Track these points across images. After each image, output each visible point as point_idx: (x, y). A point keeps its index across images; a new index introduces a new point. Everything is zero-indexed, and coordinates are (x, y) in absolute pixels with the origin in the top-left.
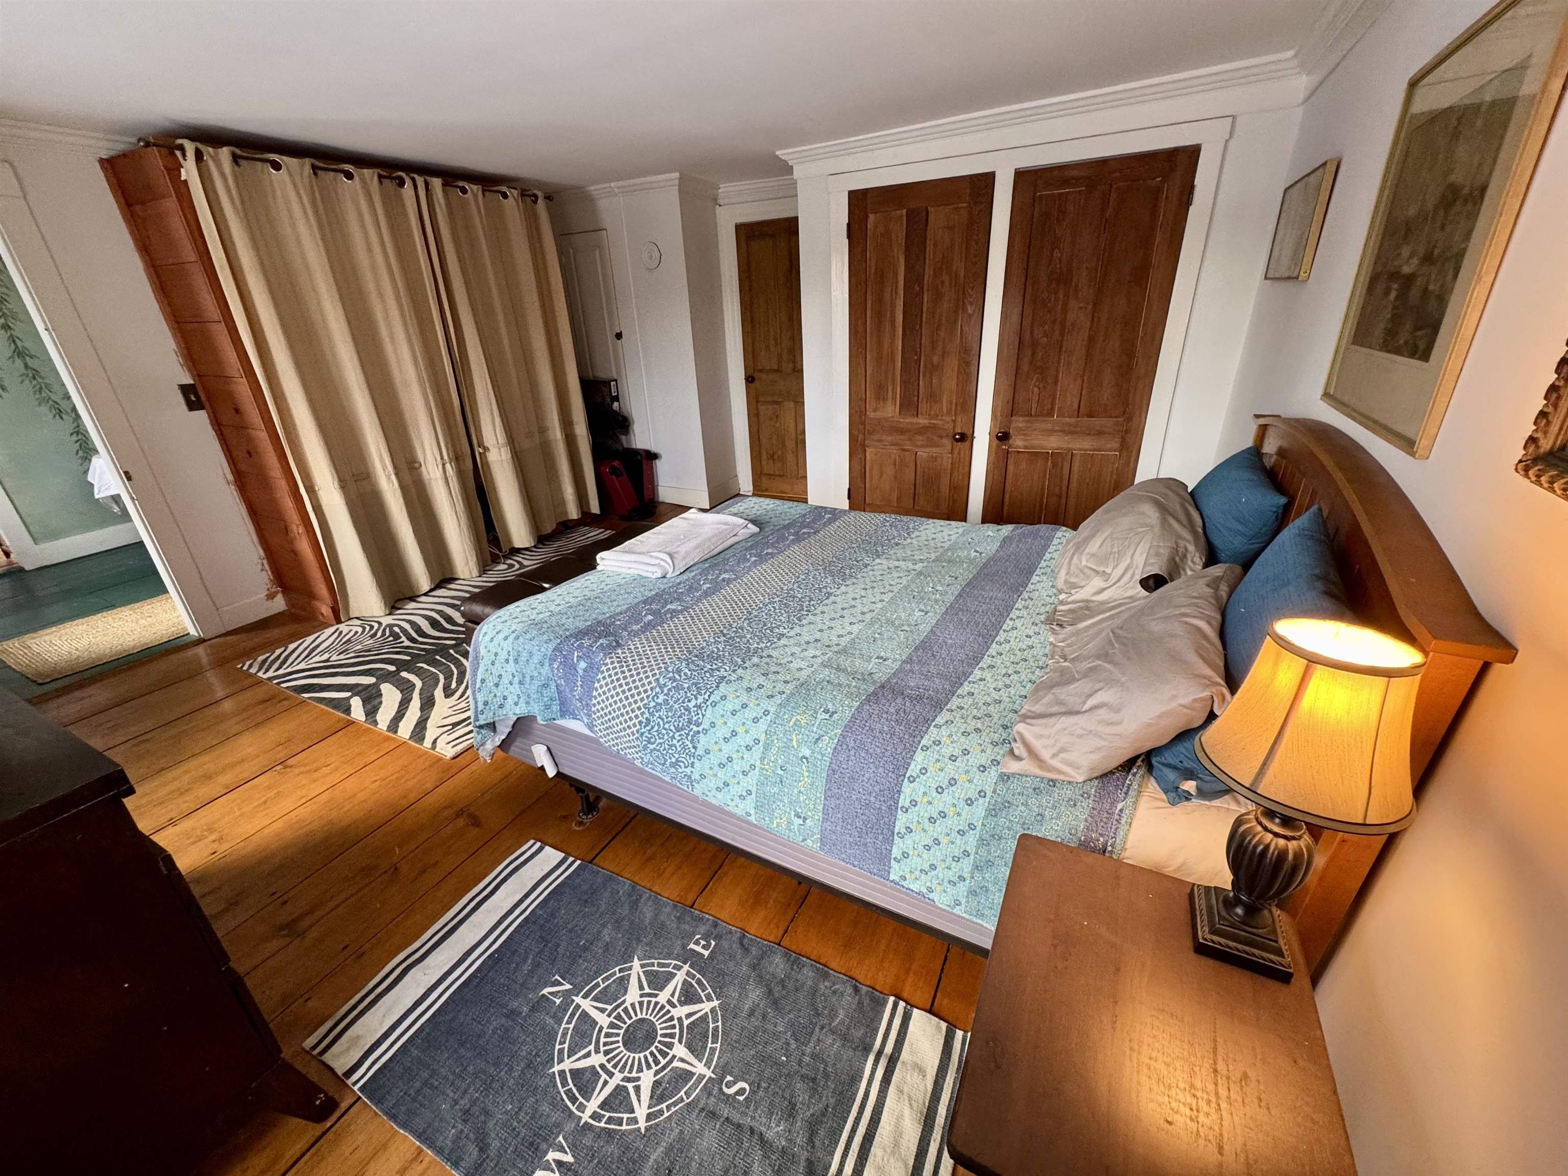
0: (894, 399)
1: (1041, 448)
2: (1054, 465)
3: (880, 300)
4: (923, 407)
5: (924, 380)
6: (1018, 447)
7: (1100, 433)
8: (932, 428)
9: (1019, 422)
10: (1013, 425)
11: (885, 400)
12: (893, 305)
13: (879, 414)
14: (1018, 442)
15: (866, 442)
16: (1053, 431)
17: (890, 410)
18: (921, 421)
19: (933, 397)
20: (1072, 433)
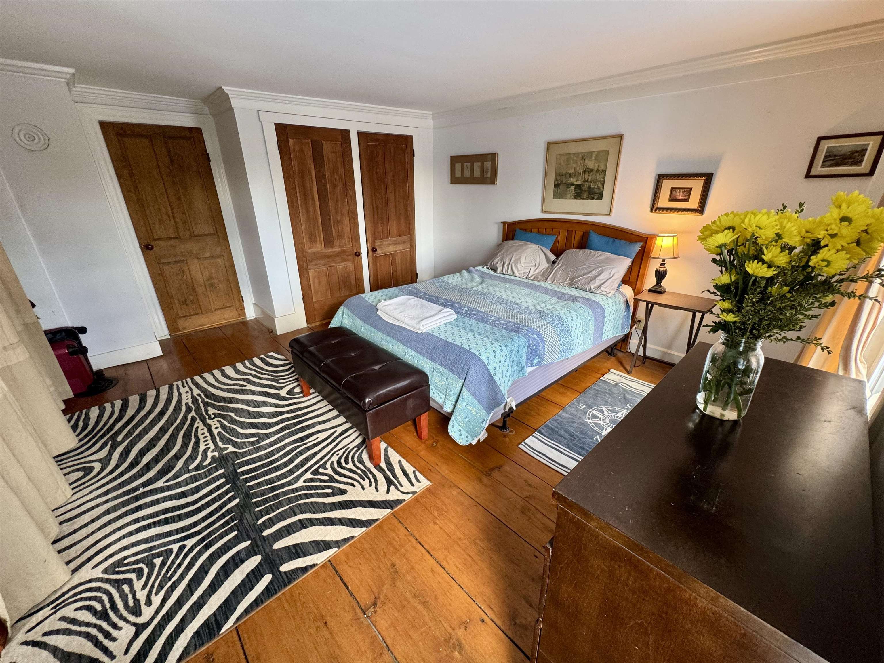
0: (320, 240)
1: (388, 252)
2: (393, 258)
3: (304, 186)
4: (336, 242)
5: (334, 229)
6: (380, 254)
7: (404, 242)
8: (343, 252)
9: (378, 243)
10: (376, 244)
11: (315, 241)
12: (312, 191)
13: (313, 250)
14: (379, 252)
15: (309, 267)
16: (390, 244)
17: (319, 247)
18: (337, 250)
19: (340, 236)
20: (396, 244)
